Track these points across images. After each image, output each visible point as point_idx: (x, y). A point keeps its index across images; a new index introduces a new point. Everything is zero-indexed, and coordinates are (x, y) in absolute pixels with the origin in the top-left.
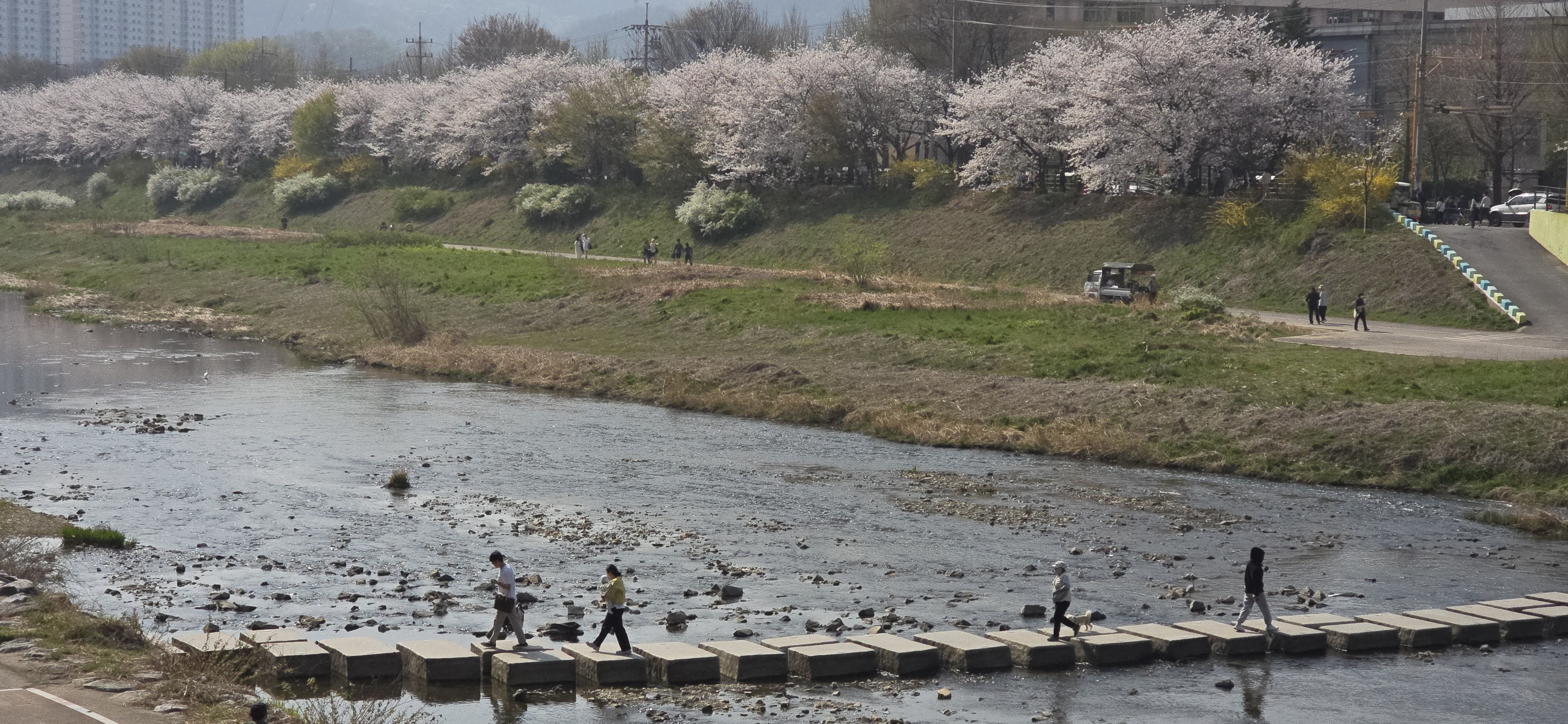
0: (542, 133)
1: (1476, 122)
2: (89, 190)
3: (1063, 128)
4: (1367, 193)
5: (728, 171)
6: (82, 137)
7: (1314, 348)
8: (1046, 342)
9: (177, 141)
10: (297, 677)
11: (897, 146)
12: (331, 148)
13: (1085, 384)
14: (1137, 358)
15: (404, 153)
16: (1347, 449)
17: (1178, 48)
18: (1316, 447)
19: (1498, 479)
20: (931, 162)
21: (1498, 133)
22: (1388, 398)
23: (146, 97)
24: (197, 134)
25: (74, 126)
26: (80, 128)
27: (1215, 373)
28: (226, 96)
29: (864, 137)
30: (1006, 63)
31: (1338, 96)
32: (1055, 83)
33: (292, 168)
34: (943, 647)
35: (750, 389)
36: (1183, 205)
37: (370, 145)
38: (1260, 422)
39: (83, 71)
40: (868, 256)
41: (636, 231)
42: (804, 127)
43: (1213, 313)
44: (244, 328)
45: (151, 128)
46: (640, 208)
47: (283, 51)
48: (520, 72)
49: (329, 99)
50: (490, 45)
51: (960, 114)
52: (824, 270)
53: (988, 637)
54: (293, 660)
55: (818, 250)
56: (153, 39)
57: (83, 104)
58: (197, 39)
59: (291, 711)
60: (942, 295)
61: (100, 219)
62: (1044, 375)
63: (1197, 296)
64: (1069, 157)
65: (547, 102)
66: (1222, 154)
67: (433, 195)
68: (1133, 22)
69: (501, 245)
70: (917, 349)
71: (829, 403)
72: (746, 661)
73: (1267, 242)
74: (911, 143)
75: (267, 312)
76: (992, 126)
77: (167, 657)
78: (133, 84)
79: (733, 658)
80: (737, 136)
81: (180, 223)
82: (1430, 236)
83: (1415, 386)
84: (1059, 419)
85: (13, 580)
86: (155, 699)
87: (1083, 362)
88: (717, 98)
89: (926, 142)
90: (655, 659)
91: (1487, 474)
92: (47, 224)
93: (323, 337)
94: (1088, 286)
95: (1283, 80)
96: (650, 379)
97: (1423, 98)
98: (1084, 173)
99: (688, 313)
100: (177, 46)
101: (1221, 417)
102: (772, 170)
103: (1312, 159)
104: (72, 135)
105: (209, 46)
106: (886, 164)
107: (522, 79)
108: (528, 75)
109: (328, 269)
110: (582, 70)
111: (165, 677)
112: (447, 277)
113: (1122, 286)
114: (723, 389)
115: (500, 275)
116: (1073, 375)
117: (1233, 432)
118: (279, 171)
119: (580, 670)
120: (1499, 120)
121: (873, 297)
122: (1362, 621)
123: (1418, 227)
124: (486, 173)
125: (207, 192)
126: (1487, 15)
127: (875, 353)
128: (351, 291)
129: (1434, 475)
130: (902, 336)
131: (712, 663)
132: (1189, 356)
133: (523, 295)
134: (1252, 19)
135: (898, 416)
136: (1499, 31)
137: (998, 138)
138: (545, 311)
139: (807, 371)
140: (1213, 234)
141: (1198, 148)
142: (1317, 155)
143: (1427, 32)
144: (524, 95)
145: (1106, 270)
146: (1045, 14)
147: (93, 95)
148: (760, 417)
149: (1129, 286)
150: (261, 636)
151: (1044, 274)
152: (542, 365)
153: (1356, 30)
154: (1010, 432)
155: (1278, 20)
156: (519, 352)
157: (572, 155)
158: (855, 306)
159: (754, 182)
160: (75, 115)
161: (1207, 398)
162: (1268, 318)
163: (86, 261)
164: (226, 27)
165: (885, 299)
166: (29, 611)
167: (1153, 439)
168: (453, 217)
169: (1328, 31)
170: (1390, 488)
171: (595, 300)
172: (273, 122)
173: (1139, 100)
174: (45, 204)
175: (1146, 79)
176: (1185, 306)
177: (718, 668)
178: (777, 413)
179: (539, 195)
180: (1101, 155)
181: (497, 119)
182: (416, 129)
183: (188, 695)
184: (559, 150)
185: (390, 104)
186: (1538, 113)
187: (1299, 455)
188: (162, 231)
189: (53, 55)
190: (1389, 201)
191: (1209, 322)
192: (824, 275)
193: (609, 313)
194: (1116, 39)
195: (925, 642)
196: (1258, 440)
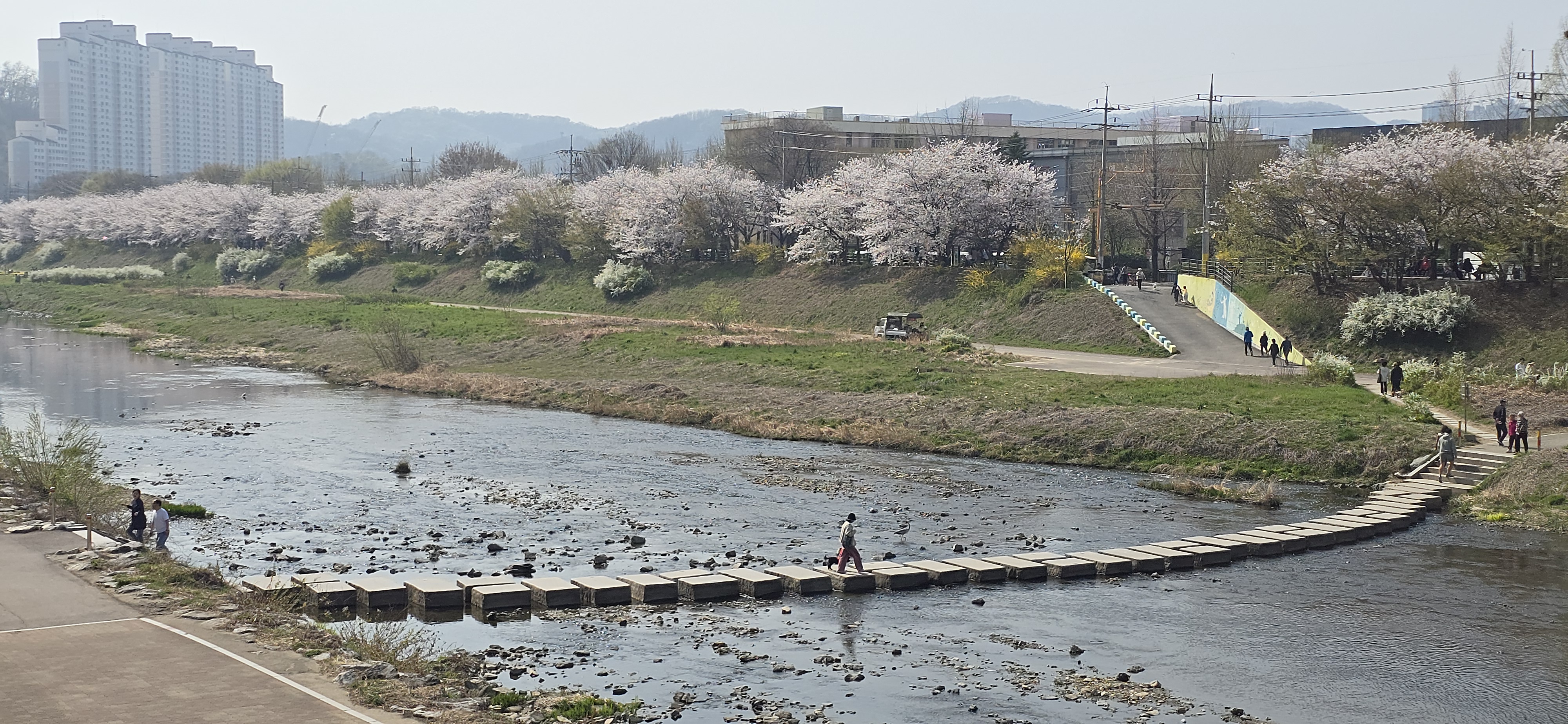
0: (499, 225)
1: (1139, 214)
2: (174, 265)
3: (859, 220)
4: (1066, 264)
5: (630, 252)
6: (169, 228)
7: (1033, 370)
8: (849, 368)
9: (238, 230)
10: (336, 607)
11: (745, 234)
12: (349, 235)
13: (877, 396)
14: (912, 378)
15: (400, 239)
16: (1057, 440)
17: (938, 166)
18: (1035, 438)
19: (1159, 459)
20: (768, 245)
21: (1155, 222)
22: (1084, 404)
23: (215, 199)
24: (252, 225)
25: (163, 220)
26: (167, 221)
27: (965, 387)
28: (273, 198)
29: (722, 228)
30: (820, 176)
31: (1045, 197)
32: (854, 190)
33: (320, 249)
34: (784, 577)
35: (647, 401)
36: (942, 273)
37: (377, 233)
38: (997, 422)
39: (168, 181)
40: (726, 310)
41: (566, 293)
42: (681, 221)
43: (964, 347)
44: (288, 362)
45: (219, 221)
46: (569, 278)
47: (312, 167)
48: (483, 182)
49: (347, 201)
50: (462, 163)
51: (789, 211)
52: (695, 320)
53: (815, 570)
54: (332, 595)
55: (691, 306)
56: (218, 159)
57: (170, 204)
58: (250, 158)
59: (330, 631)
60: (776, 336)
61: (182, 285)
62: (848, 390)
63: (952, 335)
64: (863, 241)
65: (503, 204)
66: (967, 238)
67: (423, 268)
68: (905, 147)
69: (471, 303)
70: (760, 373)
71: (701, 410)
72: (648, 588)
73: (999, 298)
74: (754, 232)
75: (304, 350)
76: (811, 220)
77: (241, 594)
78: (205, 190)
79: (641, 586)
80: (635, 227)
81: (240, 288)
82: (1110, 293)
83: (1103, 396)
84: (859, 420)
85: (127, 542)
86: (234, 624)
87: (875, 381)
88: (621, 201)
89: (765, 231)
90: (586, 588)
91: (1153, 456)
92: (144, 289)
93: (345, 368)
94: (877, 328)
95: (1009, 187)
96: (578, 395)
97: (1104, 199)
98: (874, 251)
99: (603, 350)
100: (236, 164)
101: (971, 418)
102: (659, 251)
103: (1029, 241)
104: (162, 226)
105: (259, 163)
106: (736, 247)
107: (485, 187)
108: (489, 185)
109: (347, 320)
110: (525, 181)
111: (240, 609)
112: (434, 325)
113: (900, 329)
114: (629, 401)
115: (472, 324)
116: (868, 389)
117: (979, 428)
118: (311, 251)
119: (533, 597)
120: (1156, 213)
121: (729, 338)
122: (1071, 557)
123: (1102, 287)
124: (460, 253)
125: (259, 266)
126: (1147, 142)
127: (731, 376)
128: (365, 335)
129: (1117, 456)
130: (750, 365)
131: (627, 590)
132: (948, 376)
133: (488, 338)
134: (987, 146)
135: (748, 418)
136: (1155, 153)
137: (814, 228)
138: (504, 349)
139: (686, 389)
140: (962, 292)
141: (951, 234)
142: (1032, 238)
143: (1106, 153)
144: (486, 199)
145: (888, 317)
146: (845, 142)
147: (176, 198)
148: (654, 420)
149: (905, 329)
150: (308, 579)
151: (846, 321)
152: (502, 386)
153: (1058, 153)
154: (825, 429)
155: (1005, 146)
156: (486, 377)
157: (520, 241)
158: (717, 344)
159: (647, 260)
160: (164, 212)
161: (961, 405)
162: (1001, 350)
163: (173, 315)
164: (271, 150)
165: (738, 339)
166: (140, 563)
167: (925, 433)
168: (437, 283)
169: (1038, 154)
170: (1086, 466)
171: (539, 341)
172: (307, 217)
173: (911, 202)
174: (142, 275)
175: (915, 187)
176: (944, 342)
177: (630, 594)
178: (665, 418)
179: (498, 268)
180: (885, 239)
181: (467, 216)
182: (410, 222)
183: (257, 621)
184: (511, 237)
185: (391, 204)
186: (1182, 209)
187: (1024, 444)
188: (227, 294)
189: (147, 169)
190: (1081, 270)
191: (961, 353)
192: (695, 323)
193: (549, 350)
194: (894, 159)
195: (772, 574)
196: (997, 433)
